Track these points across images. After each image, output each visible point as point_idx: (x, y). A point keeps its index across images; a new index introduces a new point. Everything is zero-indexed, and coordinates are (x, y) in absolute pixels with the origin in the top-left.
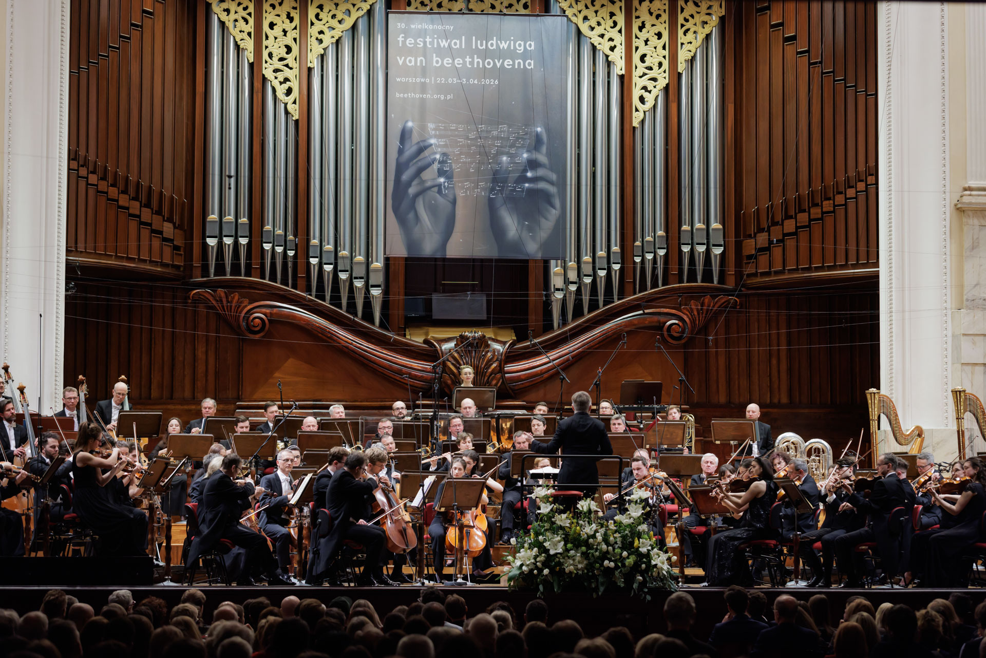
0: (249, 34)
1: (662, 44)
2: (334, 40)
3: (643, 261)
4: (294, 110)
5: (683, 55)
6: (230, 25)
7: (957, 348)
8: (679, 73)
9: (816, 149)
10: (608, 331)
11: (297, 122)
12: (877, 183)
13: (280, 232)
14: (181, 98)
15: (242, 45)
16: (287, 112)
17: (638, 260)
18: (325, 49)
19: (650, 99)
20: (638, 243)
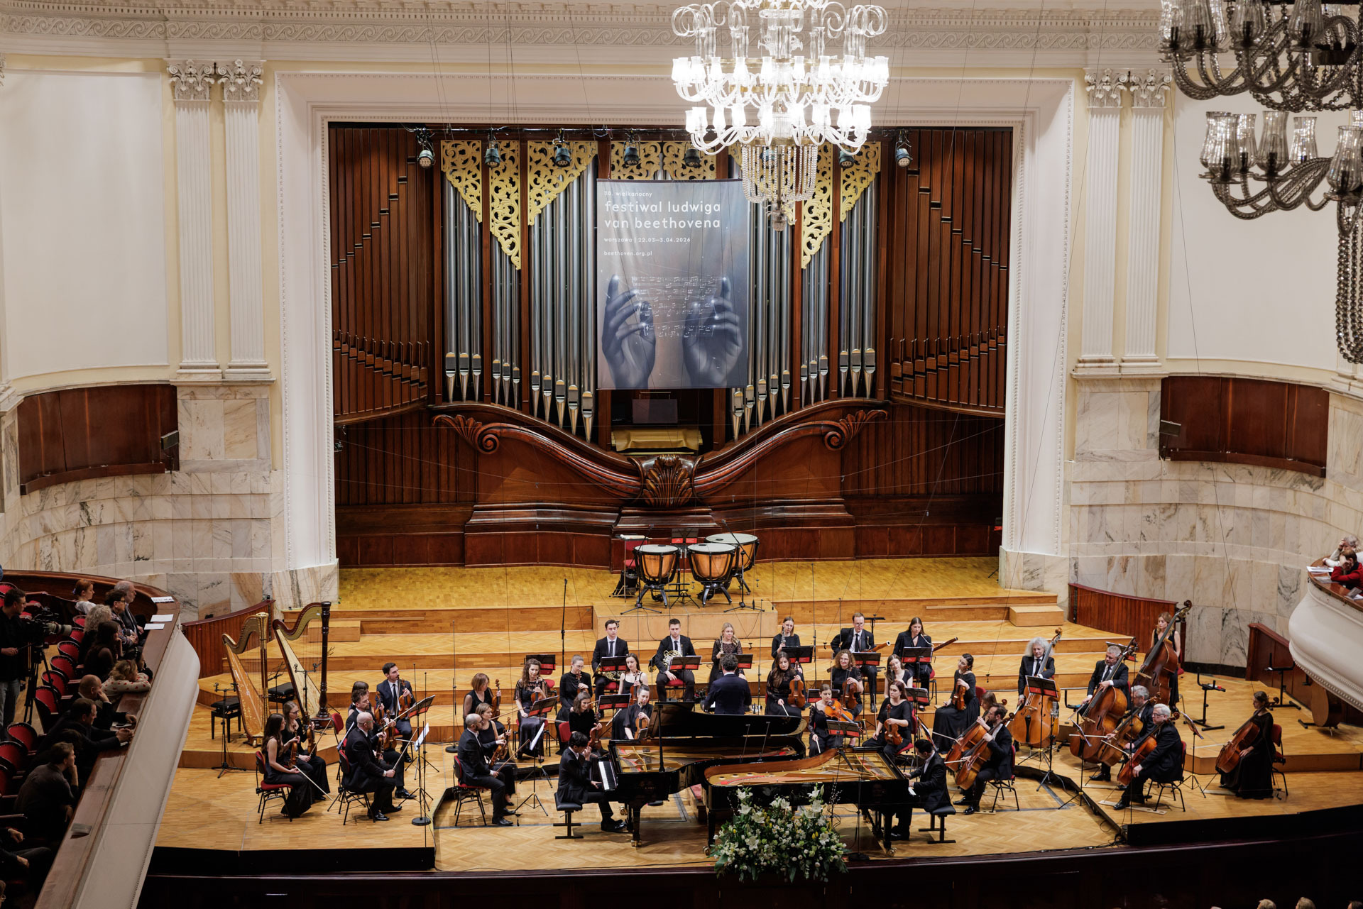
0: (478, 198)
1: (827, 197)
2: (550, 201)
3: (808, 380)
4: (517, 262)
5: (844, 207)
6: (461, 190)
7: (1067, 492)
8: (841, 223)
9: (956, 304)
10: (777, 441)
11: (519, 271)
12: (1006, 342)
13: (507, 364)
14: (422, 255)
15: (473, 207)
16: (511, 263)
17: (804, 379)
18: (542, 209)
19: (816, 244)
20: (804, 366)
